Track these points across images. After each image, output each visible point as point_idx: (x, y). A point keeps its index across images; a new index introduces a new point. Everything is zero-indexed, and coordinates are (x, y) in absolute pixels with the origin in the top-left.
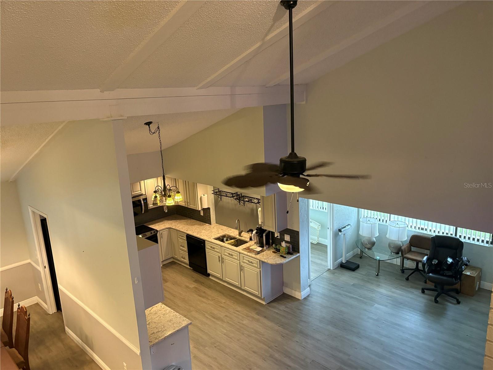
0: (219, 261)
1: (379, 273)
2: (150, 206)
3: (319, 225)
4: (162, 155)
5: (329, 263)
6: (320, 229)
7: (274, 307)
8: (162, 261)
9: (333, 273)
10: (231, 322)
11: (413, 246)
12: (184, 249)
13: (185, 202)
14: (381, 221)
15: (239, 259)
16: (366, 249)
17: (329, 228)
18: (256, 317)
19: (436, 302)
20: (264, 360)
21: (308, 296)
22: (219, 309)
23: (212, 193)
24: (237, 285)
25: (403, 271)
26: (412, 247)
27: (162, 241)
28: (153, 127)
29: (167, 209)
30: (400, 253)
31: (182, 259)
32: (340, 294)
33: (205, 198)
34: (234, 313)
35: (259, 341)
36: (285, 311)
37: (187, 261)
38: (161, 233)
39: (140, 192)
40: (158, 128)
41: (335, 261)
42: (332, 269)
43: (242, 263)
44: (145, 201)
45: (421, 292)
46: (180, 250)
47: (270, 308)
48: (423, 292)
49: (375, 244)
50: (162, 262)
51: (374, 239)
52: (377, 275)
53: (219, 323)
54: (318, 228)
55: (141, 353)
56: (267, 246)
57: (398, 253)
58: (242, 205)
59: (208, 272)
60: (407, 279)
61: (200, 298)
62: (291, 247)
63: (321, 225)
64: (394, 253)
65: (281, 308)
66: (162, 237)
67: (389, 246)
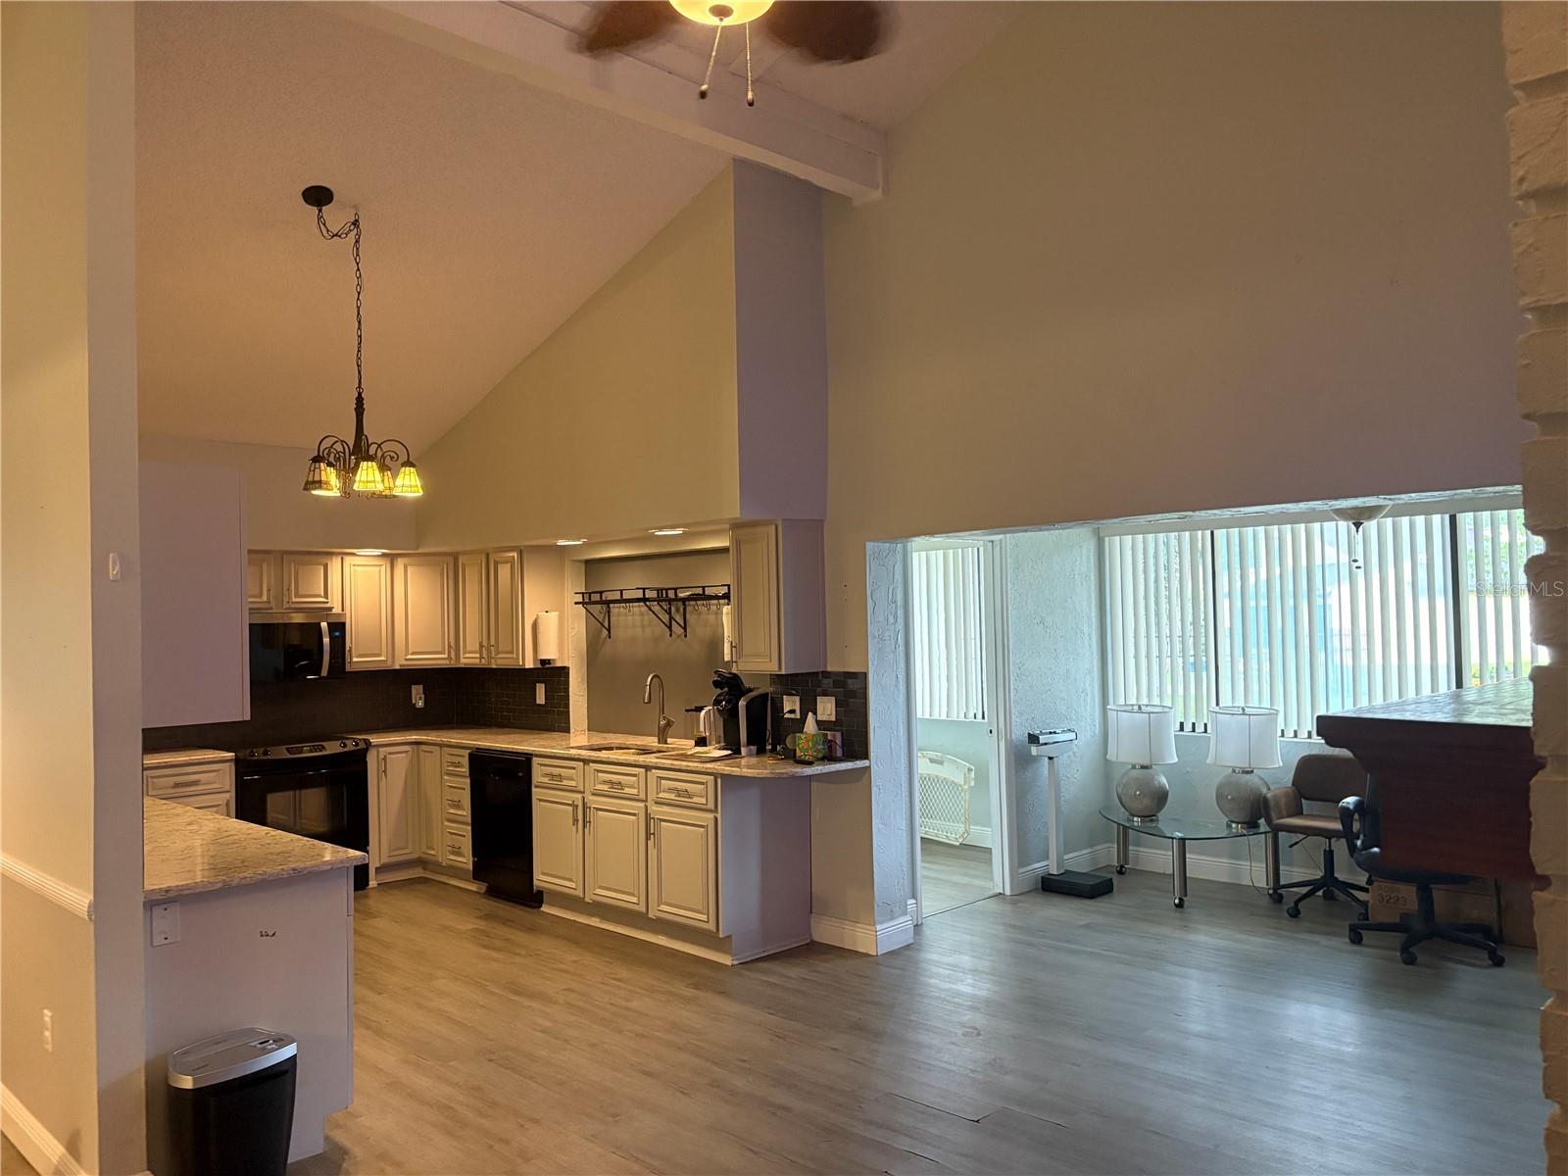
0: (576, 821)
1: (1186, 895)
2: (355, 660)
3: (970, 770)
4: (359, 322)
5: (1000, 876)
6: (973, 784)
7: (764, 972)
8: (378, 865)
9: (1014, 903)
10: (581, 1004)
11: (1306, 799)
12: (459, 812)
13: (481, 646)
14: (1188, 727)
15: (643, 796)
16: (1135, 819)
17: (995, 732)
18: (690, 992)
19: (1410, 960)
20: (682, 1092)
21: (908, 947)
22: (547, 975)
23: (576, 603)
24: (631, 906)
25: (1276, 896)
26: (1303, 800)
27: (383, 784)
28: (336, 216)
29: (423, 696)
30: (1262, 821)
31: (452, 857)
32: (1030, 944)
33: (550, 623)
34: (603, 983)
35: (679, 1048)
36: (804, 979)
37: (466, 860)
38: (381, 756)
39: (324, 600)
40: (356, 223)
41: (1022, 864)
42: (1008, 892)
43: (654, 808)
44: (337, 634)
45: (1348, 940)
46: (446, 823)
47: (748, 973)
48: (1356, 939)
49: (1169, 799)
50: (377, 869)
51: (1164, 780)
52: (1180, 905)
53: (533, 1004)
54: (965, 783)
55: (96, 907)
56: (754, 748)
57: (1251, 825)
58: (679, 636)
59: (535, 882)
60: (1295, 913)
61: (485, 951)
62: (839, 741)
63: (976, 768)
64: (1238, 823)
65: (794, 973)
66: (385, 771)
67: (1220, 797)
